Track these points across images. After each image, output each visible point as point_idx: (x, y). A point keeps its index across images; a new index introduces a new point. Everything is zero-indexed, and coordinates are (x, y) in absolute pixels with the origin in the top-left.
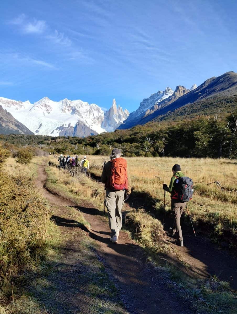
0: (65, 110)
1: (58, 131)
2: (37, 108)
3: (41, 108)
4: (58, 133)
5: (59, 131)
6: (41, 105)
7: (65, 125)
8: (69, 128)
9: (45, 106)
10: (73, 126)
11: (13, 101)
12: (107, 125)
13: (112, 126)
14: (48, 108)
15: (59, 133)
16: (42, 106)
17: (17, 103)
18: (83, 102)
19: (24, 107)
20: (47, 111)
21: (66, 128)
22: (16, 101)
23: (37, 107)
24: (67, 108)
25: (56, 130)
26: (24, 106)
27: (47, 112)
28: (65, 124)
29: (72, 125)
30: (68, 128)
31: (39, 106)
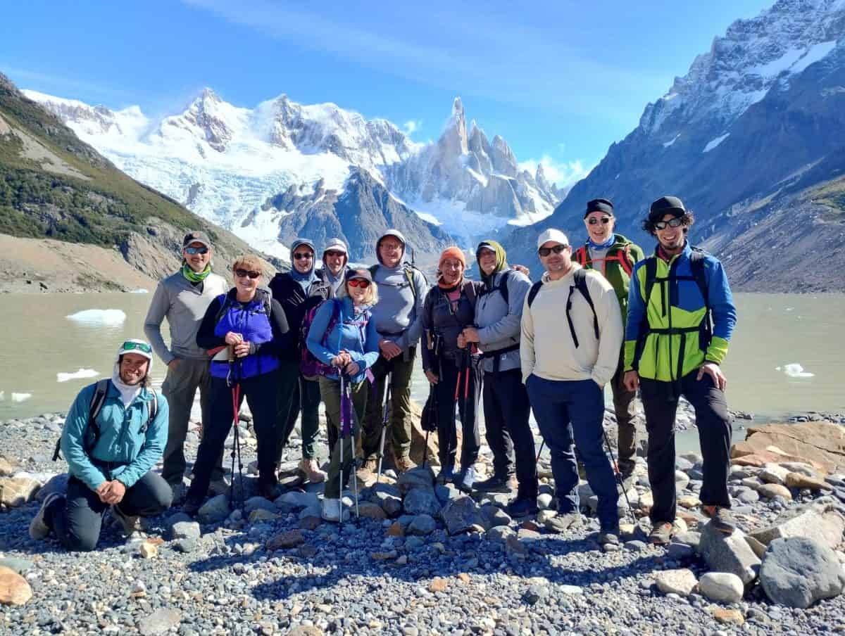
0: (282, 136)
1: (273, 216)
2: (173, 127)
3: (186, 128)
4: (273, 221)
5: (278, 213)
6: (186, 118)
7: (301, 188)
8: (321, 199)
9: (205, 121)
10: (335, 191)
11: (75, 104)
12: (436, 195)
13: (460, 199)
14: (217, 131)
15: (277, 221)
16: (191, 121)
17: (89, 114)
18: (343, 113)
19: (119, 130)
20: (211, 143)
21: (305, 199)
22: (84, 106)
23: (173, 123)
24: (288, 132)
25: (264, 208)
26: (117, 124)
27: (211, 146)
28: (299, 183)
29: (330, 188)
30: (313, 199)
31: (180, 120)
